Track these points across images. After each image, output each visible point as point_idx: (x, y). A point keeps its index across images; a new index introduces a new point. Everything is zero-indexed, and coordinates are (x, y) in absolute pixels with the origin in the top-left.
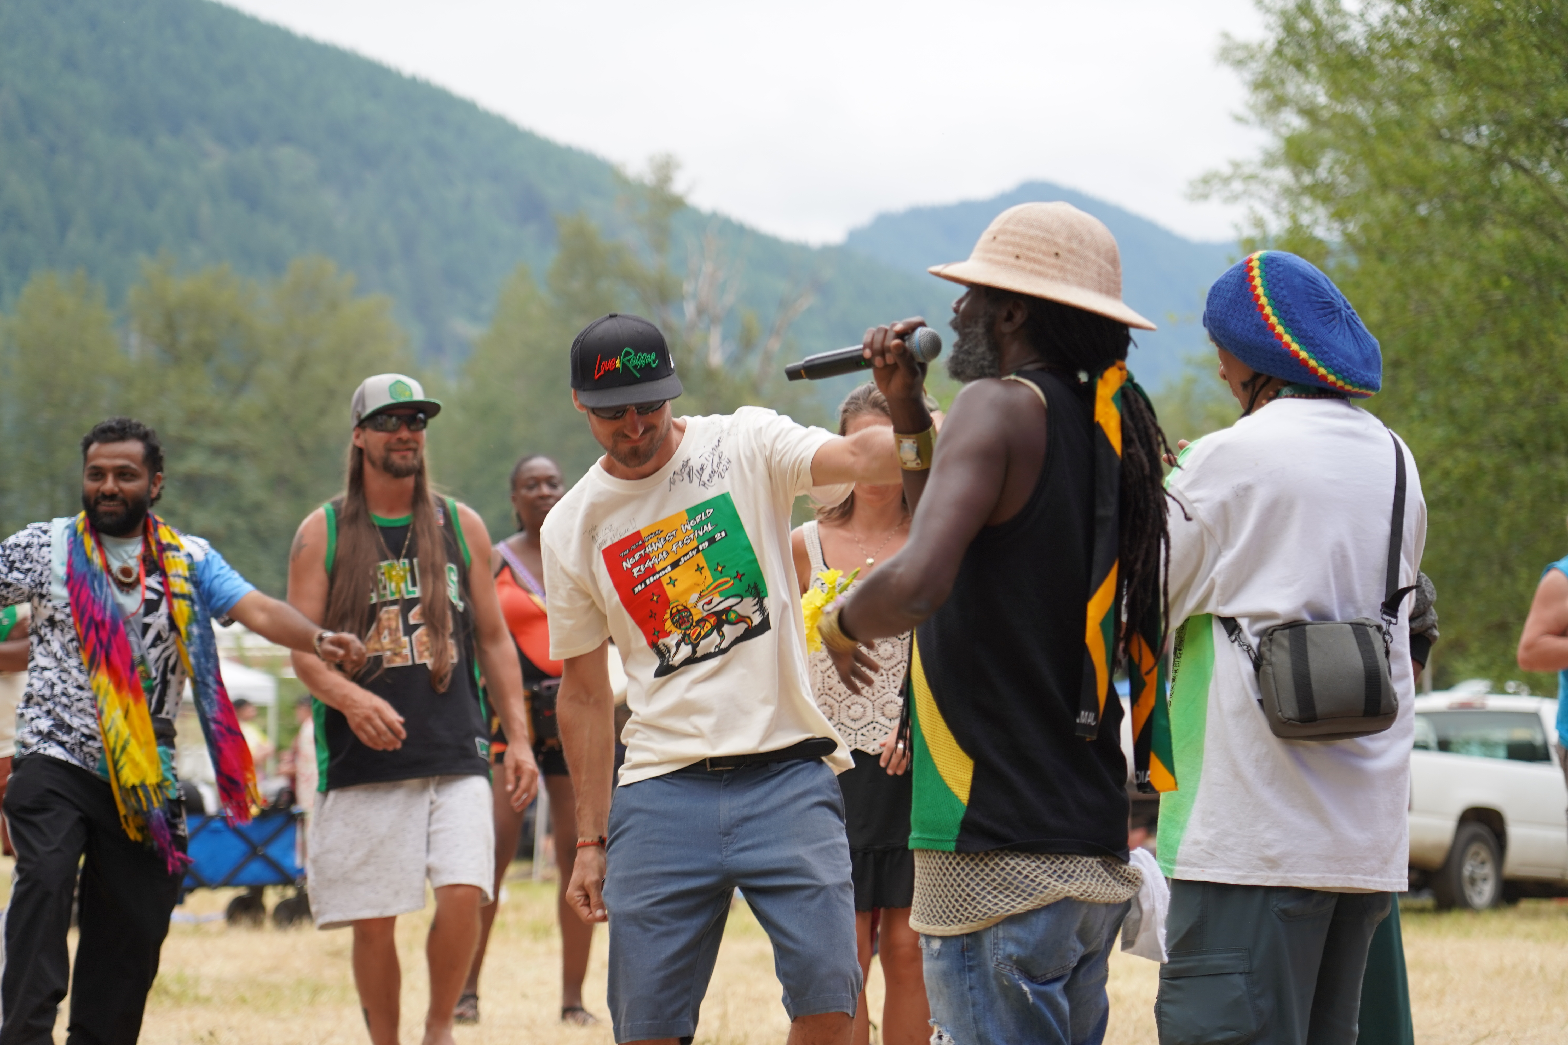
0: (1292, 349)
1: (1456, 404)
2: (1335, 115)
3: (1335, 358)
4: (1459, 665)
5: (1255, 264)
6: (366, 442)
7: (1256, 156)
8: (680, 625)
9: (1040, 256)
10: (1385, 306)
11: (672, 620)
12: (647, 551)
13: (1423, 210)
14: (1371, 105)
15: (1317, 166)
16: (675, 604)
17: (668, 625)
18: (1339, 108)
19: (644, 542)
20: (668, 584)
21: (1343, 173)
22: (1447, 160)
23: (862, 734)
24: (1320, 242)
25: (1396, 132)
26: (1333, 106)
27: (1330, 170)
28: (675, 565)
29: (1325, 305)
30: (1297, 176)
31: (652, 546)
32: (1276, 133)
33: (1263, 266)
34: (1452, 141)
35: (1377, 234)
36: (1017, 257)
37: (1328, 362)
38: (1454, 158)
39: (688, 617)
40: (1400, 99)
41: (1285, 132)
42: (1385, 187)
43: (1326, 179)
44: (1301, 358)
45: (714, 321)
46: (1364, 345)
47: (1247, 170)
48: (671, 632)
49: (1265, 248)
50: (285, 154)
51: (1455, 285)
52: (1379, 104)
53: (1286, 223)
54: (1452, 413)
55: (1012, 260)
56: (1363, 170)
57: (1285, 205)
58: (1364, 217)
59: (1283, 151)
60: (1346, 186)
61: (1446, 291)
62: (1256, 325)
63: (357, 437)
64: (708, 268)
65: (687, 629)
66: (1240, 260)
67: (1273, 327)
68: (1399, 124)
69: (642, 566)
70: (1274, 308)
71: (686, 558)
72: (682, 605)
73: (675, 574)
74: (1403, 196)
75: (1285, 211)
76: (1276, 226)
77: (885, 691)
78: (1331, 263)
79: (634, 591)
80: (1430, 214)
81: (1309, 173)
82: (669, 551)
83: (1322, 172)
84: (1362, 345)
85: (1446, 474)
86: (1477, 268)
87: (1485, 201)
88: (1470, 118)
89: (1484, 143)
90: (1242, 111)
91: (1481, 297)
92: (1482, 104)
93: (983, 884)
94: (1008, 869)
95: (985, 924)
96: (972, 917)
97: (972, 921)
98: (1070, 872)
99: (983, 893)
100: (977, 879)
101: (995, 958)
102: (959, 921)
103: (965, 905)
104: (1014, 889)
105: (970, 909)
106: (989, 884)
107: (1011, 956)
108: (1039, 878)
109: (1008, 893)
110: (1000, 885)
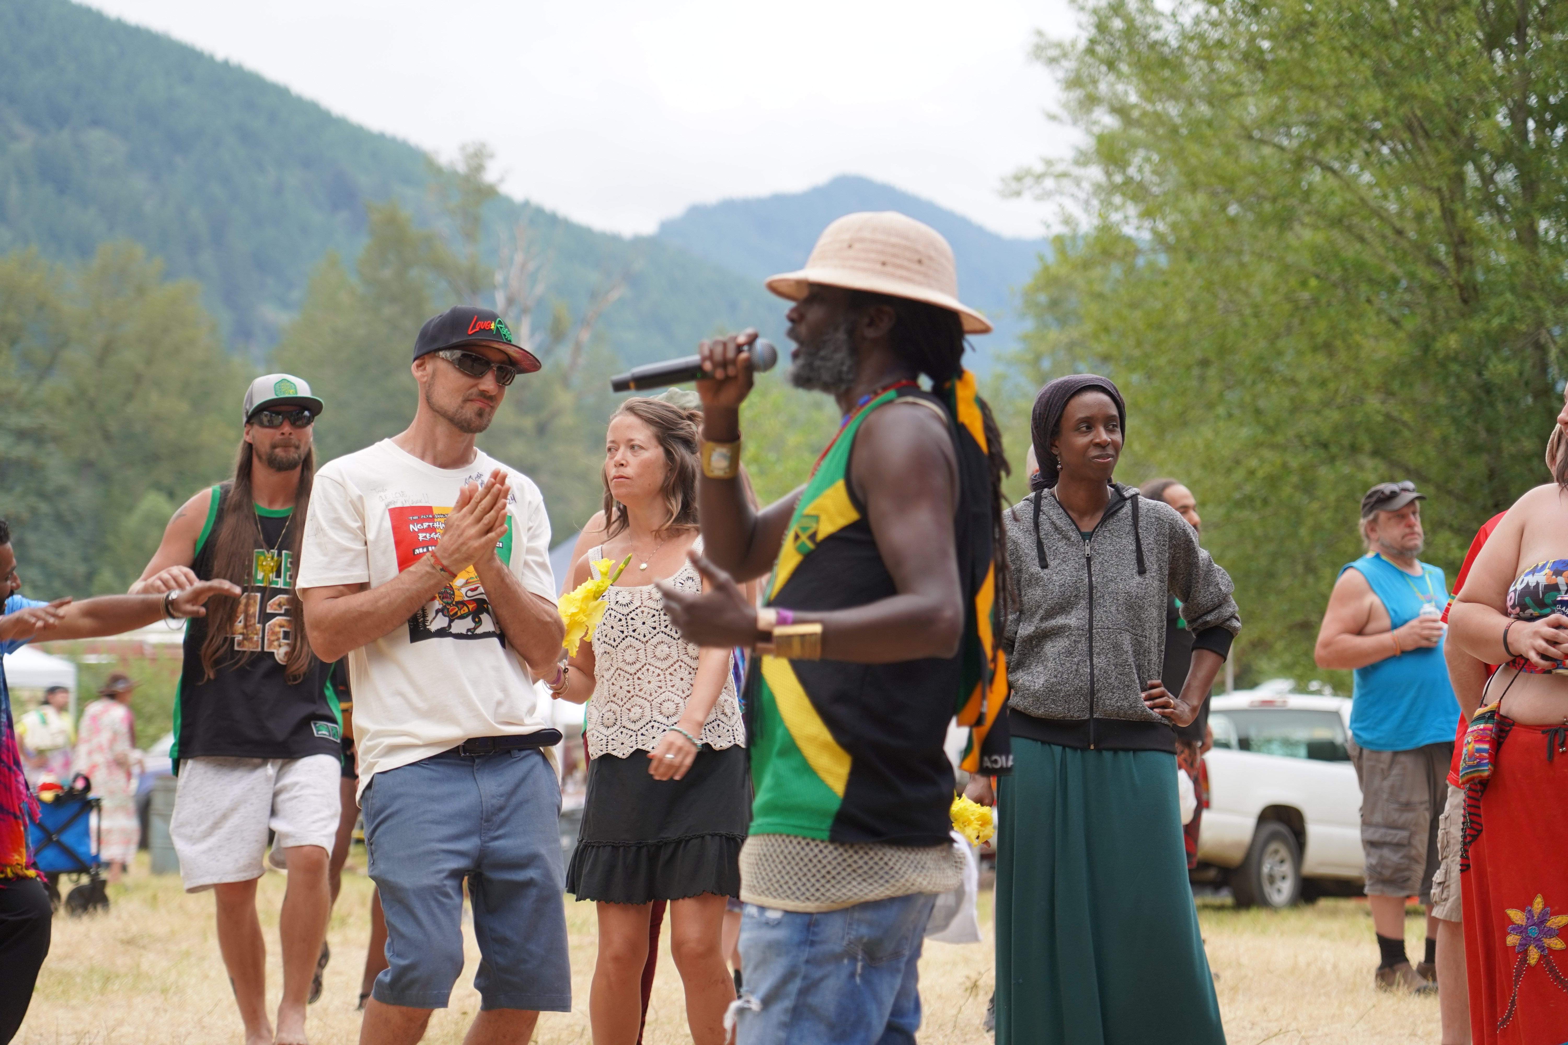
1: (1262, 403)
2: (1145, 114)
4: (1263, 664)
6: (253, 437)
7: (1069, 154)
9: (906, 263)
10: (1193, 306)
12: (435, 525)
13: (1233, 209)
14: (1182, 105)
15: (1129, 165)
18: (1149, 107)
19: (434, 517)
21: (1153, 172)
22: (1257, 161)
23: (642, 734)
24: (1128, 240)
25: (1207, 131)
26: (1144, 105)
27: (1141, 169)
30: (1108, 174)
32: (1089, 132)
34: (1262, 142)
35: (1186, 233)
36: (884, 264)
38: (1263, 158)
39: (450, 594)
40: (1212, 99)
41: (1096, 130)
42: (1194, 187)
43: (1137, 177)
45: (525, 311)
47: (1060, 168)
50: (95, 137)
51: (1263, 285)
52: (1191, 104)
53: (1096, 222)
54: (1258, 412)
55: (879, 267)
56: (1172, 170)
57: (1096, 203)
58: (1173, 216)
59: (1095, 149)
60: (1155, 184)
61: (1255, 291)
63: (248, 433)
64: (519, 258)
65: (448, 604)
68: (1210, 124)
69: (428, 535)
74: (1214, 194)
75: (1096, 209)
76: (1087, 223)
77: (662, 691)
78: (1141, 261)
79: (414, 551)
80: (1240, 214)
81: (1120, 171)
83: (1132, 171)
85: (1252, 473)
86: (1285, 269)
87: (1293, 201)
88: (1280, 119)
89: (1295, 143)
90: (1055, 109)
91: (1288, 298)
92: (1293, 105)
93: (849, 870)
94: (876, 859)
95: (845, 905)
96: (834, 898)
97: (833, 902)
98: (922, 863)
99: (849, 878)
100: (844, 865)
101: (847, 938)
102: (818, 899)
103: (828, 886)
104: (876, 877)
105: (833, 890)
106: (854, 871)
107: (862, 937)
108: (900, 869)
109: (870, 881)
110: (865, 872)
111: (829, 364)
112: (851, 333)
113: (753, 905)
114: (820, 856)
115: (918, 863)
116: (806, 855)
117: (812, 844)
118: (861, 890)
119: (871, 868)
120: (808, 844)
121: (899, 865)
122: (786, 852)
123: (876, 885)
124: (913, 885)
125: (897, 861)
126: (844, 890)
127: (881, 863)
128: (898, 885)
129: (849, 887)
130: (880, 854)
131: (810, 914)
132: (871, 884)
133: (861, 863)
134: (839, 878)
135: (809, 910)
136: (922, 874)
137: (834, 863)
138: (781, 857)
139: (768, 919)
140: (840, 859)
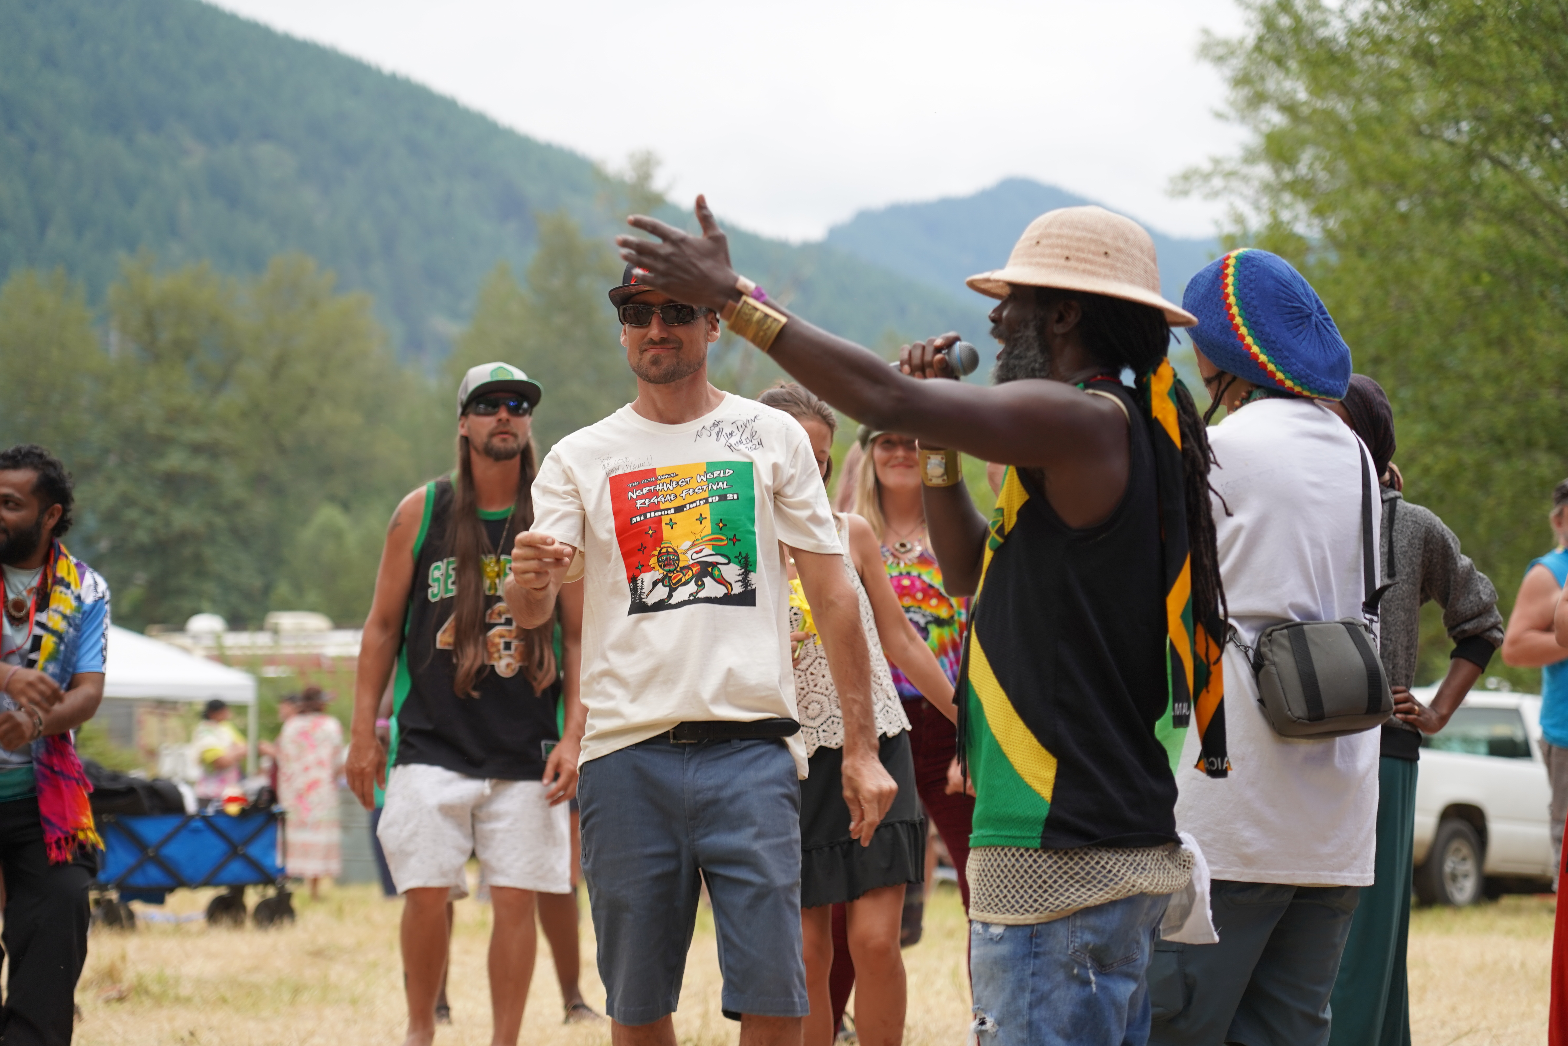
0: (1252, 351)
1: (1436, 400)
2: (1315, 111)
3: (1295, 364)
5: (1231, 262)
6: (469, 428)
7: (1236, 153)
8: (665, 566)
9: (1090, 256)
10: (1366, 303)
11: (658, 559)
12: (657, 488)
13: (1403, 206)
14: (1351, 101)
15: (1297, 162)
16: (666, 545)
17: (653, 561)
18: (1319, 104)
19: (656, 480)
20: (666, 524)
21: (1323, 169)
22: (1428, 156)
24: (1300, 238)
25: (1377, 128)
26: (1313, 102)
27: (1310, 167)
28: (679, 509)
29: (1293, 310)
30: (1277, 172)
31: (663, 485)
32: (1256, 129)
33: (1239, 264)
34: (1432, 137)
35: (1357, 230)
36: (1067, 258)
37: (1288, 368)
38: (1434, 154)
39: (674, 560)
40: (1381, 95)
41: (1265, 128)
42: (1365, 183)
43: (1307, 174)
44: (1259, 361)
46: (1331, 352)
47: (1228, 167)
48: (654, 568)
49: (1246, 246)
50: (265, 151)
51: (1435, 281)
52: (1359, 100)
53: (1266, 219)
54: (1432, 408)
55: (1062, 262)
56: (1343, 166)
57: (1265, 201)
58: (1344, 213)
59: (1263, 147)
60: (1326, 182)
61: (1427, 287)
62: (1222, 324)
65: (670, 571)
66: (1220, 257)
67: (1237, 327)
68: (1379, 119)
69: (647, 500)
70: (1241, 308)
71: (691, 506)
72: (673, 549)
73: (677, 517)
74: (1383, 192)
75: (1266, 207)
76: (1257, 222)
78: (1311, 260)
79: (631, 520)
80: (1411, 210)
81: (1289, 168)
82: (678, 495)
83: (1302, 169)
84: (1328, 352)
86: (1457, 265)
87: (1465, 197)
88: (1450, 114)
89: (1464, 139)
90: (1223, 107)
91: (1463, 293)
92: (1462, 101)
93: (1065, 877)
94: (1093, 863)
95: (1064, 914)
96: (1052, 907)
97: (1051, 911)
98: (1142, 864)
99: (1066, 886)
100: (1060, 872)
101: (1071, 946)
102: (1036, 911)
103: (1046, 896)
104: (1095, 882)
105: (1051, 900)
106: (1071, 878)
107: (1087, 944)
108: (1119, 871)
109: (1089, 886)
110: (1083, 878)
111: (1023, 362)
112: (1041, 330)
113: (977, 922)
114: (1035, 866)
115: (1139, 864)
116: (1021, 867)
117: (1026, 855)
118: (1080, 897)
119: (1088, 873)
120: (1022, 855)
121: (1117, 867)
122: (1002, 865)
123: (1095, 890)
124: (1133, 886)
125: (1115, 864)
126: (1062, 898)
127: (1098, 867)
128: (1118, 887)
129: (1067, 894)
130: (1097, 858)
131: (1031, 926)
132: (1089, 890)
133: (1077, 869)
134: (1056, 886)
135: (1028, 922)
136: (1143, 876)
137: (1050, 871)
138: (998, 871)
139: (992, 934)
140: (1055, 867)
